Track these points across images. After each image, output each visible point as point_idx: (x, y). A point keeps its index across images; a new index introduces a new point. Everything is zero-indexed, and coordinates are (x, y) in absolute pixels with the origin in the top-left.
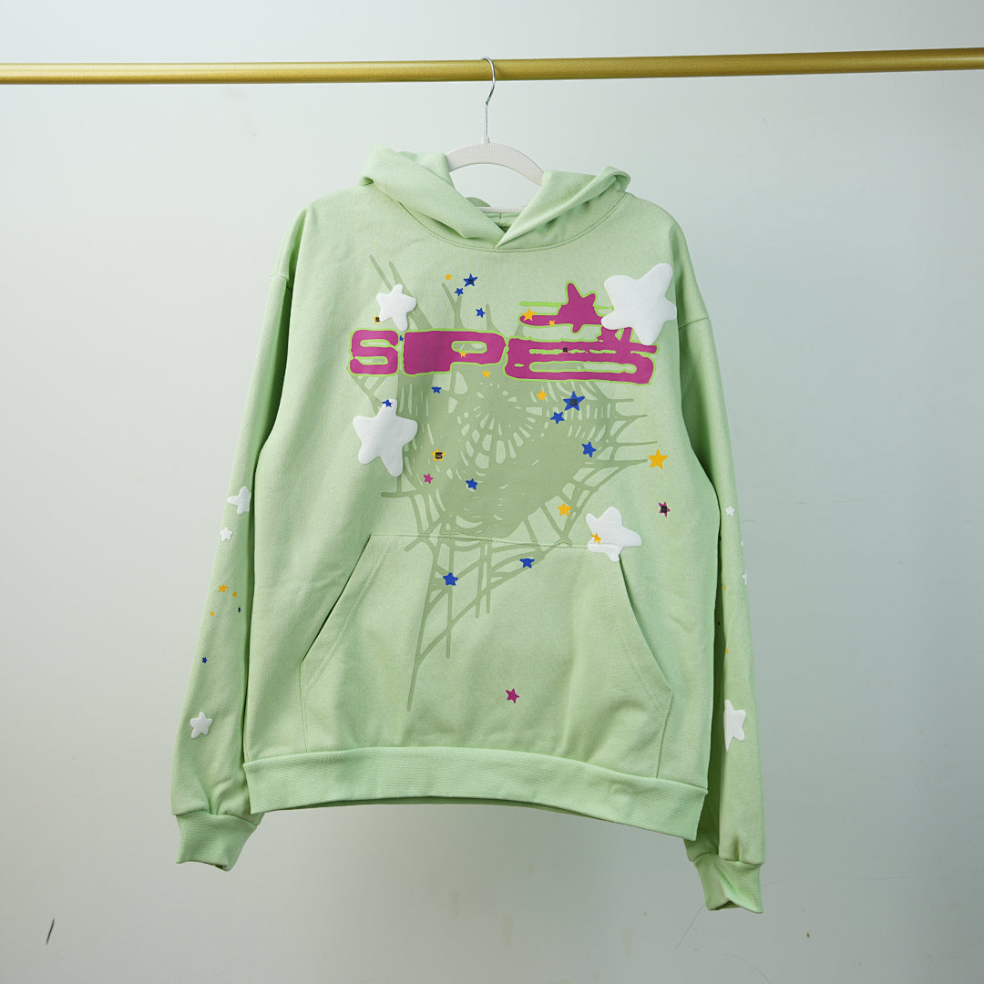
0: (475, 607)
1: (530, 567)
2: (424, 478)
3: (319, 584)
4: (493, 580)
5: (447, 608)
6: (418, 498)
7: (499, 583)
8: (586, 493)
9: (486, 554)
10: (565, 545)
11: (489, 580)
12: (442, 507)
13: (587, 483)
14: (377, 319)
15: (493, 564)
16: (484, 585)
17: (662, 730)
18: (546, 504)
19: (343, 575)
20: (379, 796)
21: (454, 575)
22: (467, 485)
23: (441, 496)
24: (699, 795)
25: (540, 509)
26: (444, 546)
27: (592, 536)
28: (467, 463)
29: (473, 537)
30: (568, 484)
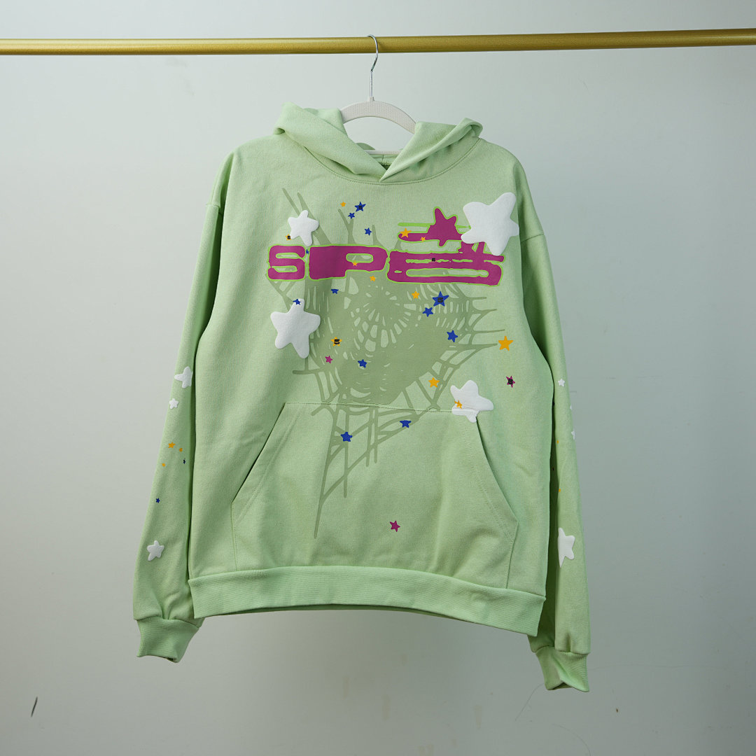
0: (365, 458)
1: (408, 427)
2: (326, 360)
3: (246, 441)
4: (379, 437)
5: (344, 459)
6: (321, 374)
7: (384, 439)
8: (450, 370)
9: (374, 417)
10: (435, 410)
11: (376, 437)
12: (338, 378)
13: (451, 361)
14: (289, 237)
15: (379, 425)
16: (372, 442)
17: (510, 552)
18: (420, 378)
19: (263, 434)
20: (293, 604)
21: (350, 434)
22: (359, 364)
23: (339, 373)
24: (539, 601)
25: (415, 382)
26: (341, 411)
27: (456, 403)
28: (358, 348)
29: (364, 404)
30: (437, 362)
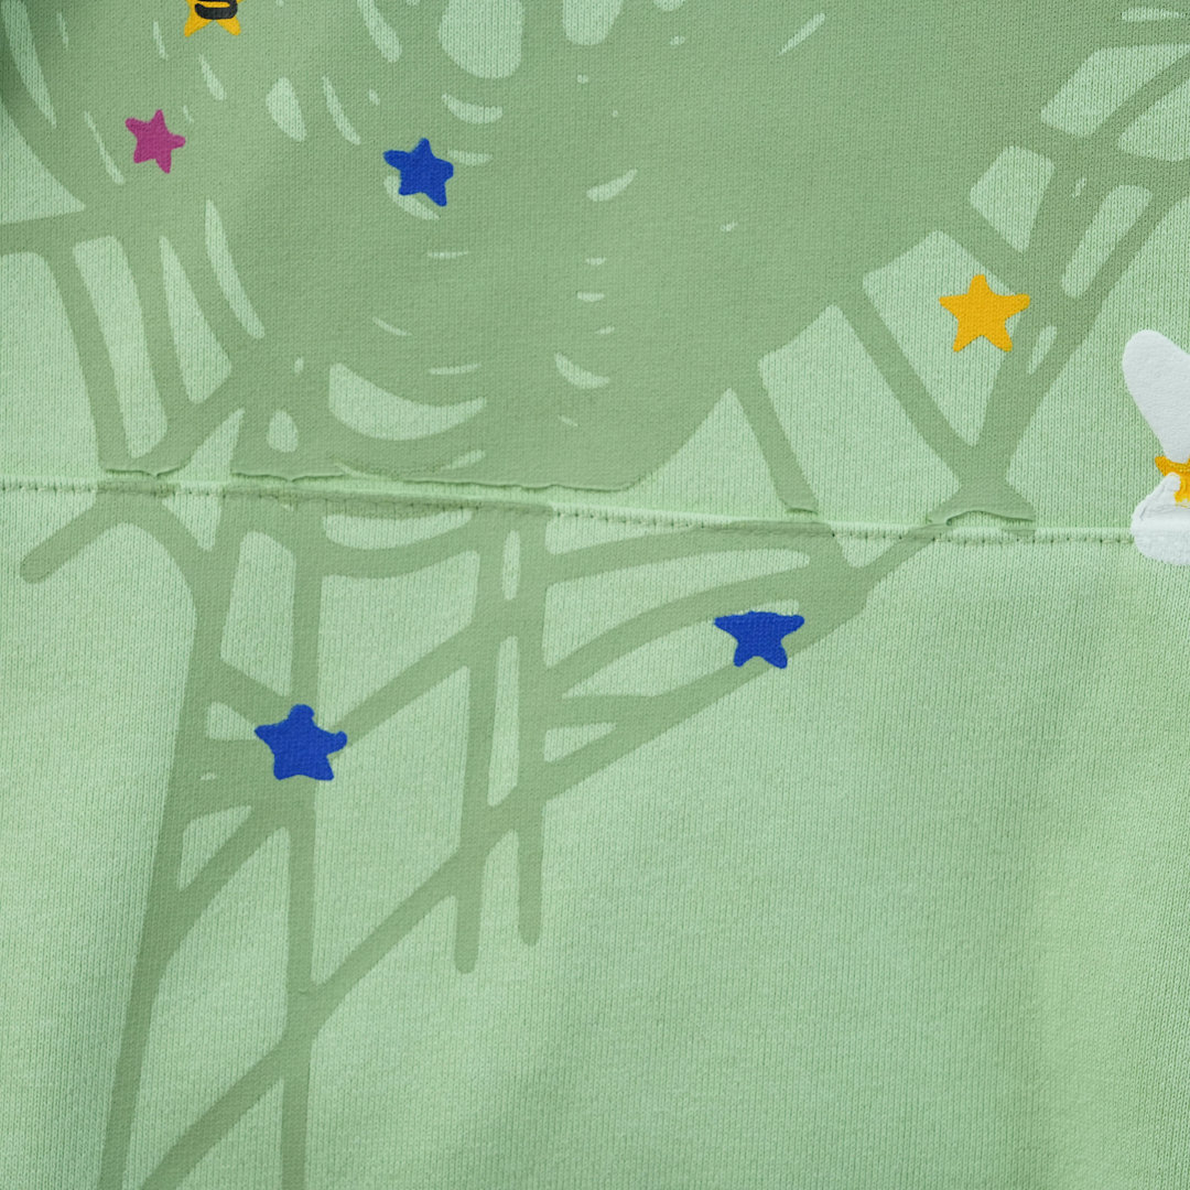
0: (447, 909)
1: (779, 660)
2: (130, 141)
4: (559, 743)
5: (281, 915)
6: (98, 260)
7: (589, 760)
8: (1123, 205)
9: (510, 588)
10: (994, 529)
11: (530, 742)
12: (243, 310)
13: (1134, 140)
15: (556, 647)
16: (502, 781)
18: (872, 283)
21: (326, 720)
22: (393, 181)
23: (236, 247)
25: (832, 313)
26: (258, 548)
27: (1164, 466)
28: (388, 43)
29: (435, 493)
30: (1011, 154)
